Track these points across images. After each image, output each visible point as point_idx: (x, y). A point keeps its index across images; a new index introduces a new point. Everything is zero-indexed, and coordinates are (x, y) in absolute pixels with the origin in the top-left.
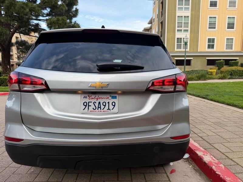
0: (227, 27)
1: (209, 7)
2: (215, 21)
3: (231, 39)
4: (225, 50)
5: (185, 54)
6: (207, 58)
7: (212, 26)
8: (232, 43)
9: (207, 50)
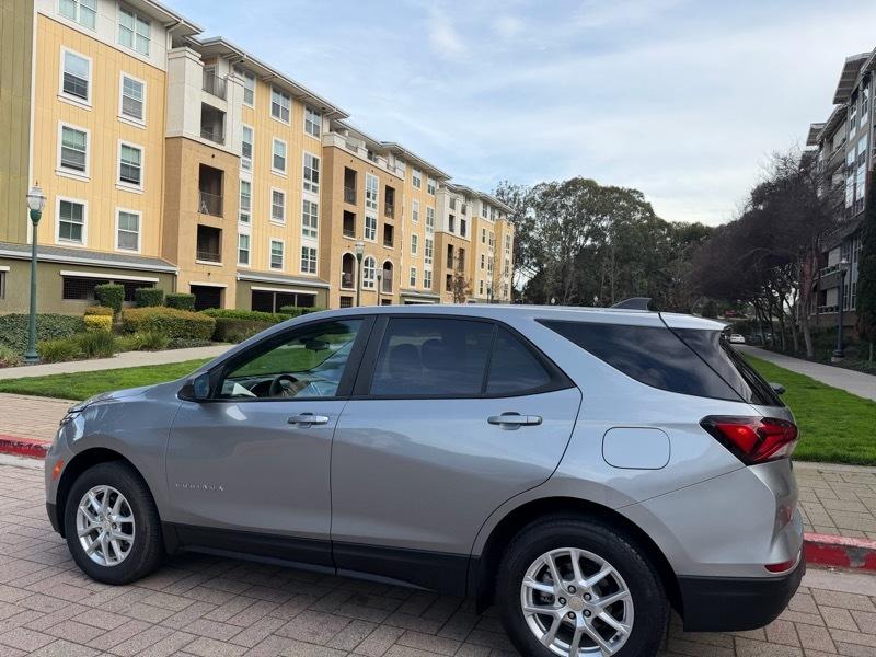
0: (119, 177)
1: (61, 92)
2: (80, 143)
3: (132, 215)
4: (117, 250)
5: (34, 254)
6: (64, 273)
7: (74, 159)
8: (136, 229)
9: (57, 241)
